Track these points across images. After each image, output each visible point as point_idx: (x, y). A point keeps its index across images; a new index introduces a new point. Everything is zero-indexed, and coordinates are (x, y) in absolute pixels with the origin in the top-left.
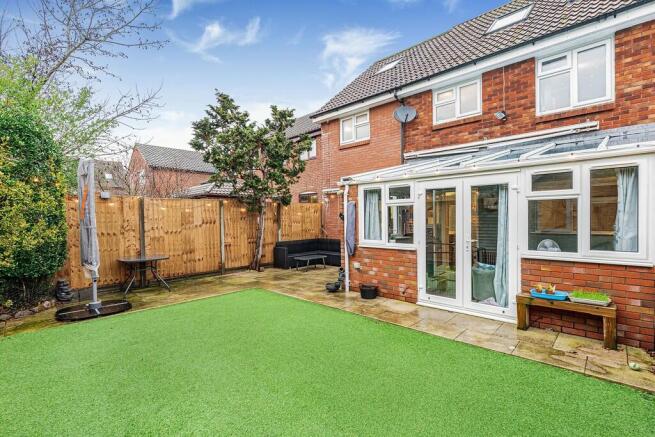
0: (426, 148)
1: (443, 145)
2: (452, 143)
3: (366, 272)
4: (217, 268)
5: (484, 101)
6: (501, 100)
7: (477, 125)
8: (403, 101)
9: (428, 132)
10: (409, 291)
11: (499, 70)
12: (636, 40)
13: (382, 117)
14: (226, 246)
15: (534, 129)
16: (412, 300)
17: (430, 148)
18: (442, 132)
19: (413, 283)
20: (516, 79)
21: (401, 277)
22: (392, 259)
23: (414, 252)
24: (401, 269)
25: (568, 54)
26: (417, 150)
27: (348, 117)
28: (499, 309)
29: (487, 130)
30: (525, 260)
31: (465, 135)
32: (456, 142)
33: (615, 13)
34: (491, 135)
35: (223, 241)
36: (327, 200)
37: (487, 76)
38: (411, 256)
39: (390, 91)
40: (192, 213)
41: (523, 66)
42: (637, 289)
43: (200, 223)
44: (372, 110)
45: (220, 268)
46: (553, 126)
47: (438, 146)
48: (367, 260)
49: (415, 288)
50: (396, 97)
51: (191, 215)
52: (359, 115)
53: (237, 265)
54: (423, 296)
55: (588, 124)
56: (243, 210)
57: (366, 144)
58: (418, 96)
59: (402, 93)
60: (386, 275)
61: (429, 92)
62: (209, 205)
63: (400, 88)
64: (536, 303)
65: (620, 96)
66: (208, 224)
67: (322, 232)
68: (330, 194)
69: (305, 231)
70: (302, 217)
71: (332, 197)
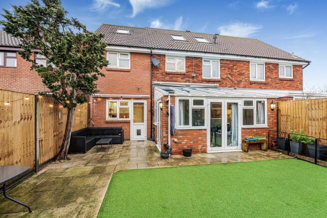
0: (162, 81)
1: (170, 81)
2: (174, 81)
3: (180, 143)
4: (32, 167)
5: (186, 67)
6: (192, 69)
7: (184, 76)
8: (151, 55)
9: (164, 74)
10: (203, 148)
11: (192, 58)
12: (225, 64)
13: (137, 58)
14: (39, 141)
15: (201, 83)
16: (204, 152)
17: (164, 81)
18: (170, 75)
19: (205, 144)
20: (197, 63)
21: (199, 142)
22: (195, 134)
23: (205, 130)
24: (200, 138)
25: (210, 60)
26: (158, 81)
27: (115, 52)
28: (235, 147)
29: (188, 79)
30: (243, 129)
31: (179, 79)
32: (176, 81)
33: (224, 54)
34: (189, 81)
35: (38, 138)
36: (95, 101)
37: (188, 58)
38: (204, 132)
39: (148, 48)
40: (12, 107)
41: (199, 59)
42: (265, 134)
43: (19, 119)
44: (132, 53)
45: (35, 166)
46: (207, 83)
47: (168, 81)
48: (181, 137)
49: (206, 146)
50: (151, 52)
51: (11, 110)
52: (123, 53)
53: (46, 159)
54: (209, 149)
55: (215, 85)
56: (51, 106)
57: (128, 71)
58: (159, 55)
59: (154, 51)
60: (192, 142)
61: (164, 56)
62: (28, 99)
63: (154, 49)
64: (251, 142)
65: (222, 78)
66: (26, 120)
67: (89, 123)
68: (98, 97)
69: (81, 122)
70: (80, 112)
71: (99, 99)
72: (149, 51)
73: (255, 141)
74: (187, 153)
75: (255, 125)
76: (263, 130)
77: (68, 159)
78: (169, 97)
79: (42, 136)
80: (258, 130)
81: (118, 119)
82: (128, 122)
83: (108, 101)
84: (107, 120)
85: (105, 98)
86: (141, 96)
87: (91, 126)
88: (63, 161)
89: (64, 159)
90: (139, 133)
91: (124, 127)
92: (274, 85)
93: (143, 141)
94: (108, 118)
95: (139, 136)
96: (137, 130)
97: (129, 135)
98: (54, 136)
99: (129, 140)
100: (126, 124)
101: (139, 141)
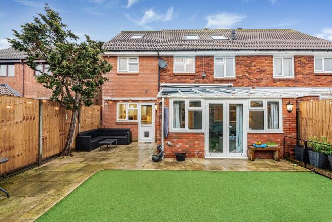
0: (170, 82)
1: (179, 83)
2: (183, 82)
3: (175, 146)
4: (35, 160)
5: (196, 67)
6: (203, 69)
7: (193, 77)
8: (159, 57)
9: (172, 75)
10: (200, 153)
11: (202, 57)
12: (241, 60)
13: (146, 62)
14: (43, 139)
15: (213, 83)
16: (202, 157)
17: (172, 83)
18: (178, 77)
19: (202, 148)
20: (208, 62)
21: (196, 146)
22: (191, 137)
23: (203, 133)
24: (196, 142)
25: (223, 58)
26: (166, 83)
27: (124, 57)
28: (239, 154)
29: (197, 80)
30: (249, 133)
31: (188, 80)
32: (185, 82)
33: (239, 50)
34: (199, 82)
35: (41, 136)
36: (106, 104)
37: (197, 57)
38: (202, 135)
39: (155, 51)
40: (14, 110)
41: (210, 58)
42: (279, 140)
43: (21, 120)
44: (140, 57)
45: (38, 159)
46: (219, 83)
47: (176, 82)
48: (175, 140)
49: (203, 151)
50: (158, 54)
51: (13, 112)
52: (132, 58)
53: (51, 154)
54: (207, 154)
55: (229, 84)
56: (57, 108)
57: (137, 75)
58: (167, 57)
59: (161, 53)
60: (187, 146)
61: (172, 57)
62: (31, 102)
63: (161, 51)
64: (258, 149)
65: (237, 77)
66: (29, 120)
67: (101, 124)
68: (109, 101)
69: (92, 124)
70: (91, 114)
71: (111, 102)
72: (156, 53)
73: (263, 148)
74: (180, 157)
75: (266, 130)
76: (276, 135)
77: (71, 156)
78: (163, 98)
79: (47, 134)
80: (270, 135)
81: (127, 120)
82: (137, 124)
83: (118, 104)
84: (117, 121)
85: (115, 101)
86: (148, 98)
87: (103, 128)
88: (65, 157)
89: (68, 155)
90: (147, 135)
91: (133, 129)
92: (307, 82)
93: (150, 143)
94: (118, 120)
95: (147, 138)
96: (145, 132)
97: (138, 137)
98: (60, 135)
99: (137, 141)
100: (134, 126)
101: (146, 143)
